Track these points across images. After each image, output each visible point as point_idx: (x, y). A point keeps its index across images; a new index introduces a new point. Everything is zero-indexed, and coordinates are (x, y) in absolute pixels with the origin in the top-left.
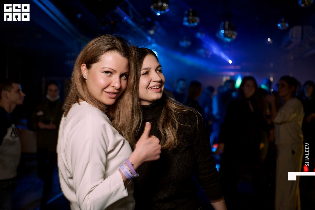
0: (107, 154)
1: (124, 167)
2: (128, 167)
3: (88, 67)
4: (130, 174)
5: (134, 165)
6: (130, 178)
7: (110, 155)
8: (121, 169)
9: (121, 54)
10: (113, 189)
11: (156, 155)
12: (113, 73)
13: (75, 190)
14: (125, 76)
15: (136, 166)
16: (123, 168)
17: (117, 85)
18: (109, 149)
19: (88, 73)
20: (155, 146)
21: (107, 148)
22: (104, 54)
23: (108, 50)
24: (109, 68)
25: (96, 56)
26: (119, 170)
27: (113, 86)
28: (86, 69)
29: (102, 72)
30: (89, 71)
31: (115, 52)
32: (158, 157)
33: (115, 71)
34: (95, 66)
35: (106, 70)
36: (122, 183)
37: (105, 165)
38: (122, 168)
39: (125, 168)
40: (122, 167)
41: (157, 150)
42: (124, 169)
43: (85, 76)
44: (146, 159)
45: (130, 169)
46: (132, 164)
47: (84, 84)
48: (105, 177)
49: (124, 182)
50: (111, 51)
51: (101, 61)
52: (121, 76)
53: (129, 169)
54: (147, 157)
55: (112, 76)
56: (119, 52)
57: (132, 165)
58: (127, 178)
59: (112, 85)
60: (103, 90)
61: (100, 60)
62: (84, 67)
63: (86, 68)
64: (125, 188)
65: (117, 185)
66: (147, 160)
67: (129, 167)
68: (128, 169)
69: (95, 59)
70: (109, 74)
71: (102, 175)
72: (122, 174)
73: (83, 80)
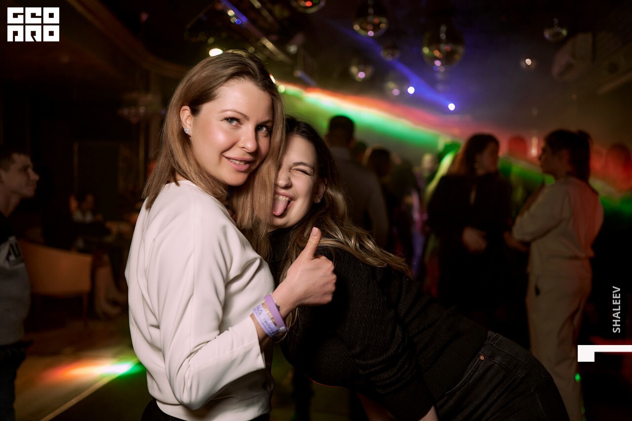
0: (228, 283)
1: (262, 311)
2: (268, 311)
3: (195, 112)
4: (273, 326)
5: (280, 309)
6: (271, 332)
7: (235, 286)
8: (255, 315)
9: (258, 85)
10: (238, 351)
11: (325, 294)
12: (241, 121)
13: (163, 350)
14: (265, 129)
15: (284, 311)
16: (260, 312)
17: (250, 146)
18: (233, 274)
19: (195, 124)
20: (323, 276)
21: (228, 271)
22: (225, 84)
23: (232, 76)
24: (235, 111)
25: (210, 89)
26: (252, 316)
27: (243, 148)
28: (189, 116)
29: (222, 120)
30: (195, 118)
31: (246, 81)
32: (329, 298)
33: (246, 117)
34: (206, 108)
35: (230, 114)
36: (256, 341)
37: (223, 303)
38: (256, 313)
39: (262, 313)
40: (257, 310)
41: (327, 283)
42: (260, 314)
43: (188, 130)
44: (305, 298)
45: (273, 315)
46: (278, 305)
47: (187, 144)
48: (222, 326)
49: (259, 338)
50: (237, 79)
51: (218, 97)
52: (258, 128)
53: (270, 314)
54: (307, 294)
55: (240, 128)
56: (254, 81)
57: (278, 307)
58: (266, 332)
59: (241, 144)
60: (222, 153)
61: (216, 97)
62: (186, 112)
63: (189, 114)
64: (262, 352)
65: (246, 344)
66: (307, 301)
67: (270, 312)
68: (268, 314)
69: (207, 94)
70: (235, 123)
71: (215, 324)
72: (257, 325)
73: (185, 139)
